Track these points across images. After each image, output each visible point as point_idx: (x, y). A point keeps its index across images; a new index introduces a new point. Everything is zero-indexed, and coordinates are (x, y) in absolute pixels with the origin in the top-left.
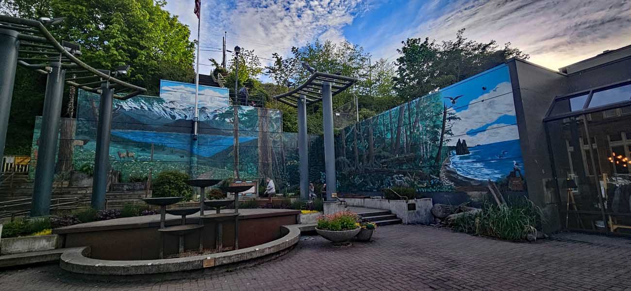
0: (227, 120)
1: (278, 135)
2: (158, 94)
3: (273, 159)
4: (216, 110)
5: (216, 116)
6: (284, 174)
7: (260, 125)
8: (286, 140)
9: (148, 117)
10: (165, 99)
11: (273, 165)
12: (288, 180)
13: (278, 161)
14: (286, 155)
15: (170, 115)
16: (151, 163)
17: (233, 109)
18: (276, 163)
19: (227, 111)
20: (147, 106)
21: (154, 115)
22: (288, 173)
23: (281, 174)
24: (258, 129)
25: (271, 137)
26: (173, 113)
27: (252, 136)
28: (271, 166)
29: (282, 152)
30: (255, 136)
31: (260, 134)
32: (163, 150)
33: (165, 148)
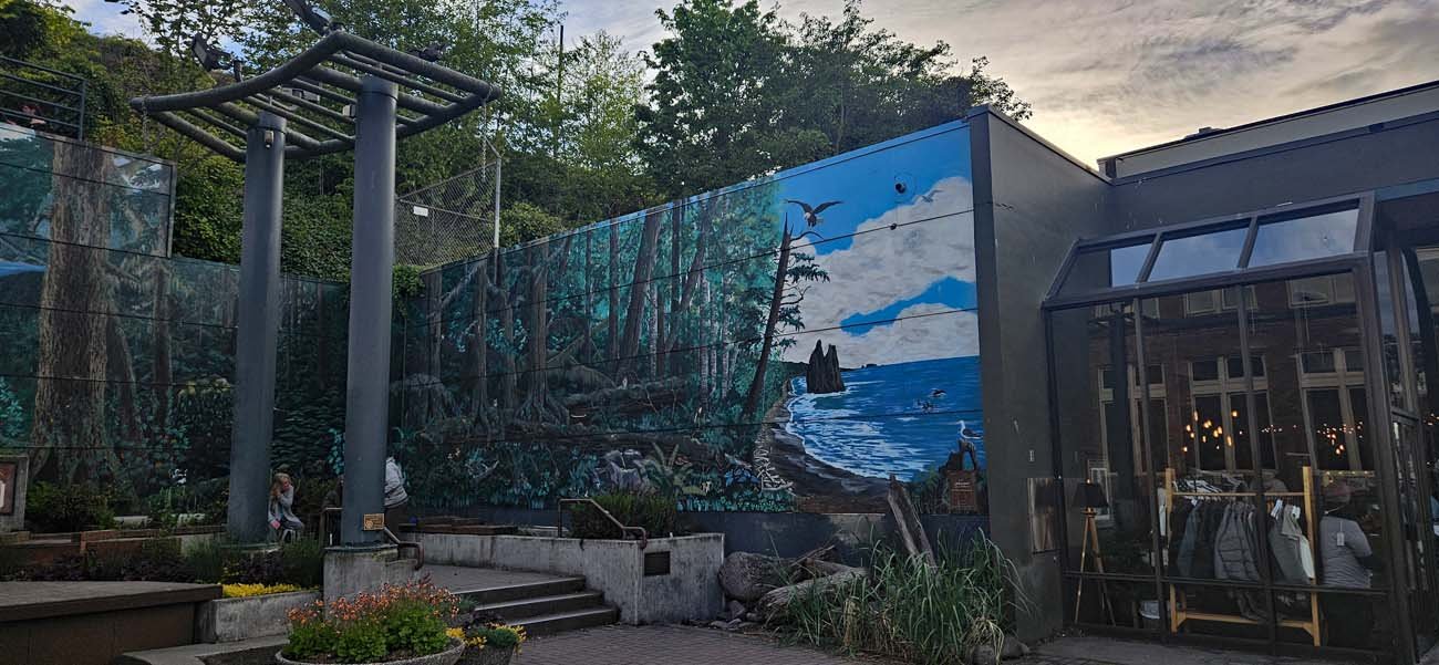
1: (147, 267)
3: (115, 366)
6: (163, 433)
7: (61, 213)
8: (187, 291)
11: (109, 394)
12: (182, 459)
13: (139, 374)
14: (180, 352)
18: (126, 382)
22: (183, 428)
23: (148, 433)
24: (44, 230)
25: (110, 271)
27: (15, 256)
28: (100, 394)
29: (161, 340)
30: (30, 261)
31: (56, 252)
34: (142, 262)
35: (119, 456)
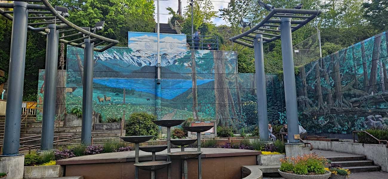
0: (186, 64)
1: (233, 76)
2: (126, 44)
3: (230, 99)
4: (175, 56)
5: (175, 61)
6: (241, 114)
7: (216, 67)
8: (242, 81)
9: (120, 66)
10: (132, 49)
11: (229, 106)
12: (245, 121)
13: (234, 102)
14: (242, 95)
15: (137, 62)
16: (124, 106)
17: (191, 54)
18: (232, 103)
19: (186, 56)
20: (118, 56)
21: (124, 63)
22: (245, 113)
23: (238, 115)
24: (214, 72)
25: (226, 78)
26: (140, 61)
27: (209, 78)
28: (227, 106)
29: (238, 93)
30: (212, 79)
31: (216, 76)
32: (133, 94)
33: (134, 92)
34: (232, 75)
35: (232, 120)
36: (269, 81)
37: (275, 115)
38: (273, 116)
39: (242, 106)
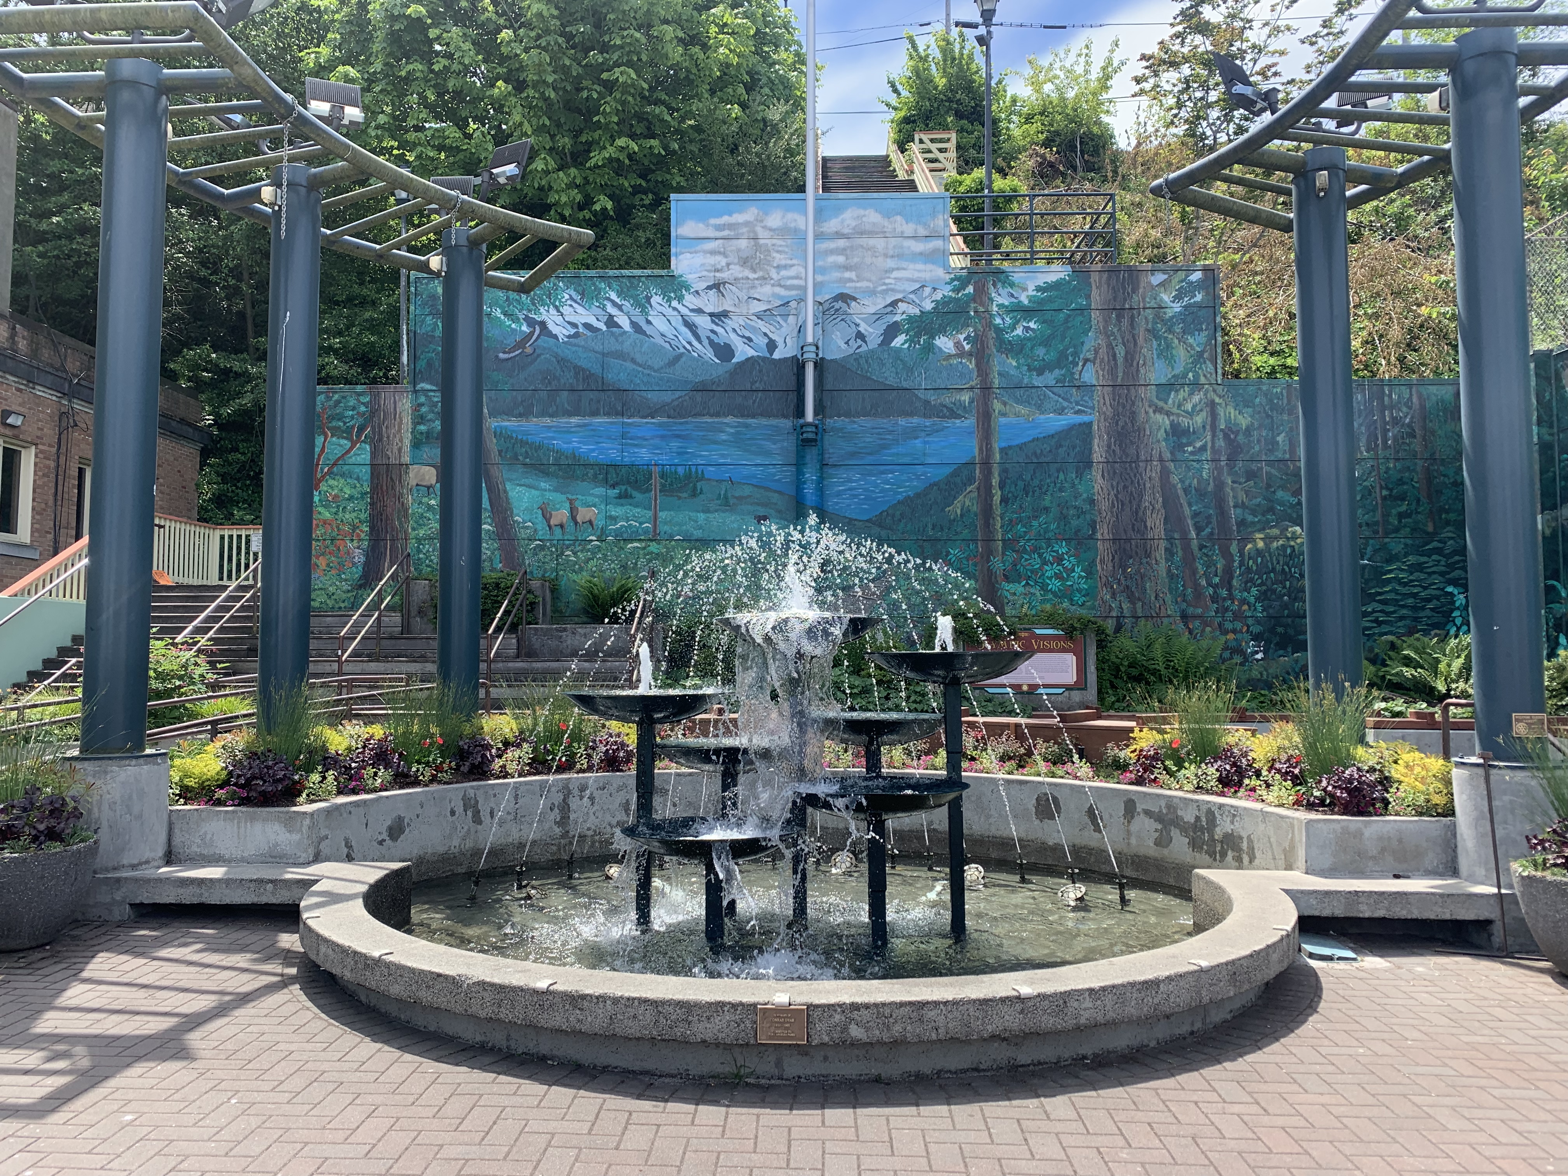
0: (945, 343)
1: (1196, 398)
2: (664, 260)
3: (1173, 519)
4: (894, 304)
5: (892, 330)
6: (1231, 597)
7: (1103, 351)
8: (1244, 421)
9: (633, 361)
10: (690, 278)
11: (1169, 552)
12: (1256, 629)
13: (1199, 529)
14: (1242, 496)
15: (712, 343)
16: (654, 547)
17: (970, 289)
18: (1185, 539)
19: (945, 301)
20: (627, 314)
21: (657, 350)
22: (1254, 591)
23: (1214, 599)
24: (1089, 375)
25: (1158, 410)
26: (726, 334)
27: (1063, 409)
28: (1160, 554)
29: (1220, 486)
30: (1078, 412)
31: (1101, 398)
32: (694, 494)
33: (699, 485)
34: (1191, 394)
35: (1186, 625)
36: (1395, 421)
37: (1428, 600)
38: (1414, 608)
39: (1241, 551)
